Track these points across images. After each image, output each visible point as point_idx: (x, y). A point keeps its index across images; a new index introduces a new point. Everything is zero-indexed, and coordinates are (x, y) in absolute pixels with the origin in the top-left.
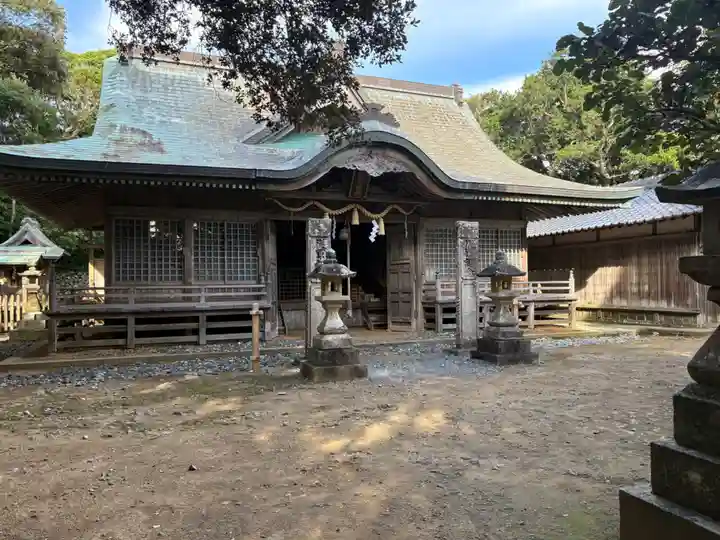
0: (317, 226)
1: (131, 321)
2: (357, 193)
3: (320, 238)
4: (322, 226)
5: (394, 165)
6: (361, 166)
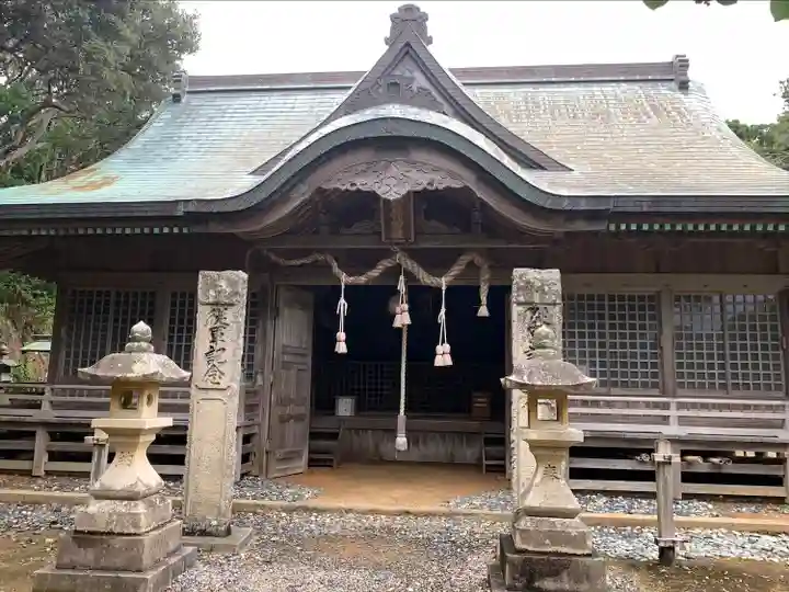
0: (213, 285)
1: (41, 436)
2: (398, 234)
3: (218, 307)
4: (223, 284)
5: (429, 176)
6: (365, 183)
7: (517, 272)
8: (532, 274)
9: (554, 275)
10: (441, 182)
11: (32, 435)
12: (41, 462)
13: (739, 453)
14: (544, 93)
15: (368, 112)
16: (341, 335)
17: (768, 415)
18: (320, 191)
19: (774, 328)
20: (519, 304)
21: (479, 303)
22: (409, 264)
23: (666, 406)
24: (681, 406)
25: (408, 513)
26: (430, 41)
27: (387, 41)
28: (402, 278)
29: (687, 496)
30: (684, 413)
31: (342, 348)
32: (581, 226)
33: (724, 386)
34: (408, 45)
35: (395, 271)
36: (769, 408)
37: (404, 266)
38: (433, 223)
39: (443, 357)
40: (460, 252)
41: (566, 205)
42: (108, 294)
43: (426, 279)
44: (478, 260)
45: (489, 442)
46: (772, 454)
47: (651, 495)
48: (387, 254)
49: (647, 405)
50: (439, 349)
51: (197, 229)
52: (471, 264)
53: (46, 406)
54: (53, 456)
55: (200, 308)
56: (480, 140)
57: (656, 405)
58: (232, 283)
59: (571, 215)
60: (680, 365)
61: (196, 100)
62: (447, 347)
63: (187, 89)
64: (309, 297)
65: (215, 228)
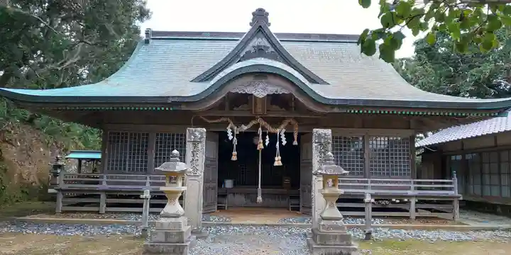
0: (193, 134)
1: (103, 196)
2: (259, 110)
3: (195, 143)
4: (197, 134)
5: (276, 88)
6: (248, 90)
7: (315, 130)
8: (321, 131)
9: (329, 132)
10: (280, 91)
11: (99, 196)
12: (103, 208)
13: (394, 200)
14: (315, 46)
15: (251, 60)
16: (235, 153)
17: (405, 185)
18: (229, 93)
19: (408, 150)
20: (316, 143)
21: (294, 140)
22: (263, 123)
23: (367, 182)
24: (372, 182)
25: (266, 225)
26: (269, 24)
27: (251, 24)
28: (260, 129)
29: (374, 217)
30: (373, 185)
31: (234, 158)
32: (336, 110)
33: (388, 174)
34: (260, 26)
35: (257, 126)
36: (405, 182)
37: (261, 123)
38: (274, 106)
39: (278, 162)
40: (284, 119)
41: (330, 102)
42: (127, 134)
43: (270, 129)
44: (293, 122)
45: (292, 197)
46: (406, 200)
47: (363, 217)
48: (254, 118)
49: (358, 181)
50: (276, 158)
51: (175, 108)
52: (290, 123)
53: (104, 183)
54: (109, 205)
55: (187, 143)
56: (296, 74)
57: (362, 182)
58: (201, 133)
59: (333, 106)
60: (372, 166)
61: (156, 43)
62: (280, 158)
63: (152, 37)
64: (217, 136)
65: (184, 108)
